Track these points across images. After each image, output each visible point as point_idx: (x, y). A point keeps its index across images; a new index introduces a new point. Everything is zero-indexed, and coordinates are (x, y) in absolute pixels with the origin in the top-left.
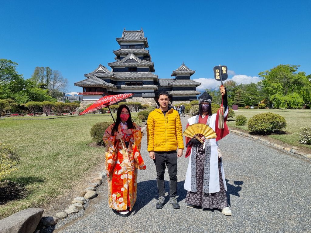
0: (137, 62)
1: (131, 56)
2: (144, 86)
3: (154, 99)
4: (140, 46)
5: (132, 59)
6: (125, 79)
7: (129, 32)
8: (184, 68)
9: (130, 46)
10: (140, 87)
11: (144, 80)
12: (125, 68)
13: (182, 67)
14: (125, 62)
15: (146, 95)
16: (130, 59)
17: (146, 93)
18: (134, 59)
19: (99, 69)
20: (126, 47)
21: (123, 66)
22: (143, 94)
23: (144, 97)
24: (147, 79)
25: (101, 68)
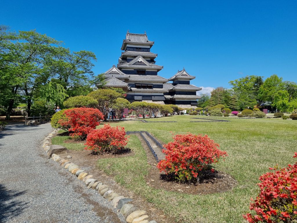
0: (146, 65)
1: (140, 59)
2: (154, 89)
3: (164, 103)
4: (147, 50)
5: (141, 62)
6: (135, 82)
7: (132, 34)
8: (184, 74)
9: (137, 48)
10: (150, 90)
11: (154, 84)
12: (133, 70)
13: (183, 72)
14: (133, 64)
15: (156, 98)
16: (138, 62)
17: (156, 97)
18: (143, 61)
19: (113, 70)
20: (132, 49)
21: (131, 68)
22: (153, 97)
23: (153, 101)
24: (157, 82)
25: (114, 69)
